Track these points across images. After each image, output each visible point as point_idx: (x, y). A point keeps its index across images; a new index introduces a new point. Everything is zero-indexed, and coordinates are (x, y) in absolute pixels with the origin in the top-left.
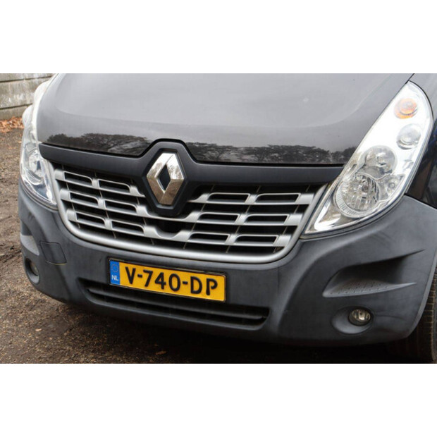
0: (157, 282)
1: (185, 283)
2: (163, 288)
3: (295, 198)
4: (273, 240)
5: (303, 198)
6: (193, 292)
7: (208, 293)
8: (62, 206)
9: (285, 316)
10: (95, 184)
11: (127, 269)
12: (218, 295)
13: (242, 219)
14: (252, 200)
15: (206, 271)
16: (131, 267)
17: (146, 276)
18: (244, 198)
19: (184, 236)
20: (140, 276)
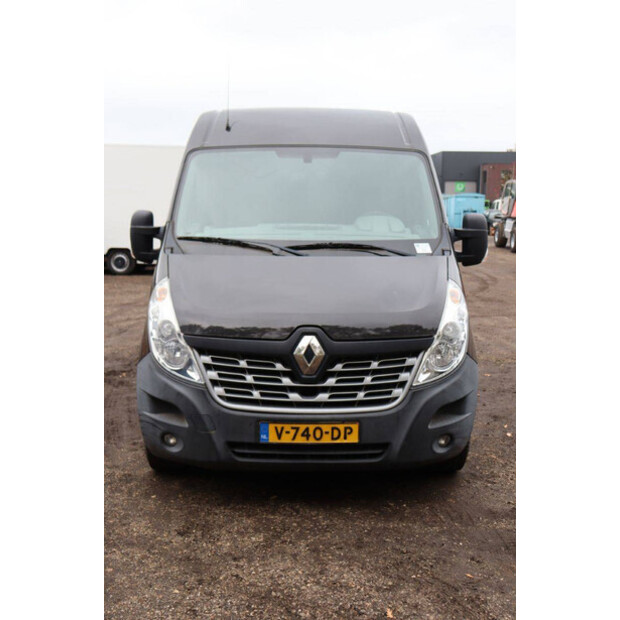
0: (303, 435)
1: (327, 433)
2: (308, 439)
3: (404, 361)
4: (390, 393)
5: (410, 361)
6: (333, 439)
7: (345, 438)
8: (209, 385)
9: (403, 447)
10: (243, 364)
11: (276, 428)
12: (353, 438)
13: (368, 380)
14: (375, 365)
15: (343, 421)
16: (279, 426)
17: (293, 432)
18: (369, 364)
19: (323, 397)
20: (288, 432)
